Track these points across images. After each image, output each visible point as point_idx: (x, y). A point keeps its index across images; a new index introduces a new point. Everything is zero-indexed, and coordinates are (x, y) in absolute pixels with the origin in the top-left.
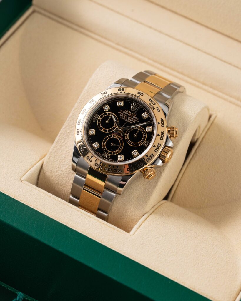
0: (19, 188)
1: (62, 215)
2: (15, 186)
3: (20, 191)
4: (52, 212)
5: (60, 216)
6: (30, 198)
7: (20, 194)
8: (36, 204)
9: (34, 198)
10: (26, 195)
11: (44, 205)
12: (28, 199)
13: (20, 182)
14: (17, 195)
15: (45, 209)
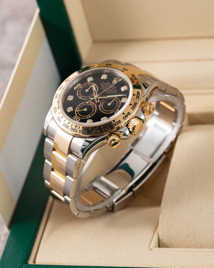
0: (152, 256)
1: (204, 262)
2: (147, 256)
3: (154, 259)
4: (193, 264)
5: (202, 263)
6: (167, 261)
7: (156, 262)
8: (175, 263)
9: (171, 259)
10: (161, 260)
11: (182, 261)
12: (166, 263)
13: (151, 251)
14: (153, 263)
15: (185, 264)
